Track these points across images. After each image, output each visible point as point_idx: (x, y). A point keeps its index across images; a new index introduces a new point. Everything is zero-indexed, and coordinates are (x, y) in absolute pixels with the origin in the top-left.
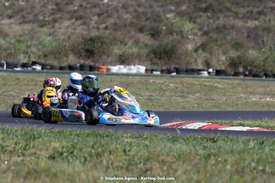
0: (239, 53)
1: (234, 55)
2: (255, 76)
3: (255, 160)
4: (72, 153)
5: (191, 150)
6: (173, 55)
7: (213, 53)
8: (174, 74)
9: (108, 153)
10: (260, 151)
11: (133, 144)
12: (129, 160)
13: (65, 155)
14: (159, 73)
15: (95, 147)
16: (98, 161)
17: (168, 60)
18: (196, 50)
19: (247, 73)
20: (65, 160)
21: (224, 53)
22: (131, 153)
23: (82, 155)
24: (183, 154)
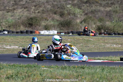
0: (101, 23)
1: (99, 25)
2: (109, 34)
3: (99, 77)
4: (17, 76)
5: (70, 73)
6: (70, 25)
7: (89, 24)
8: (71, 34)
9: (33, 75)
10: (102, 73)
11: (45, 71)
12: (42, 78)
13: (14, 76)
14: (63, 34)
15: (28, 73)
16: (29, 79)
17: (68, 27)
18: (81, 23)
19: (106, 33)
20: (14, 79)
21: (95, 24)
22: (44, 75)
23: (21, 77)
24: (67, 75)
